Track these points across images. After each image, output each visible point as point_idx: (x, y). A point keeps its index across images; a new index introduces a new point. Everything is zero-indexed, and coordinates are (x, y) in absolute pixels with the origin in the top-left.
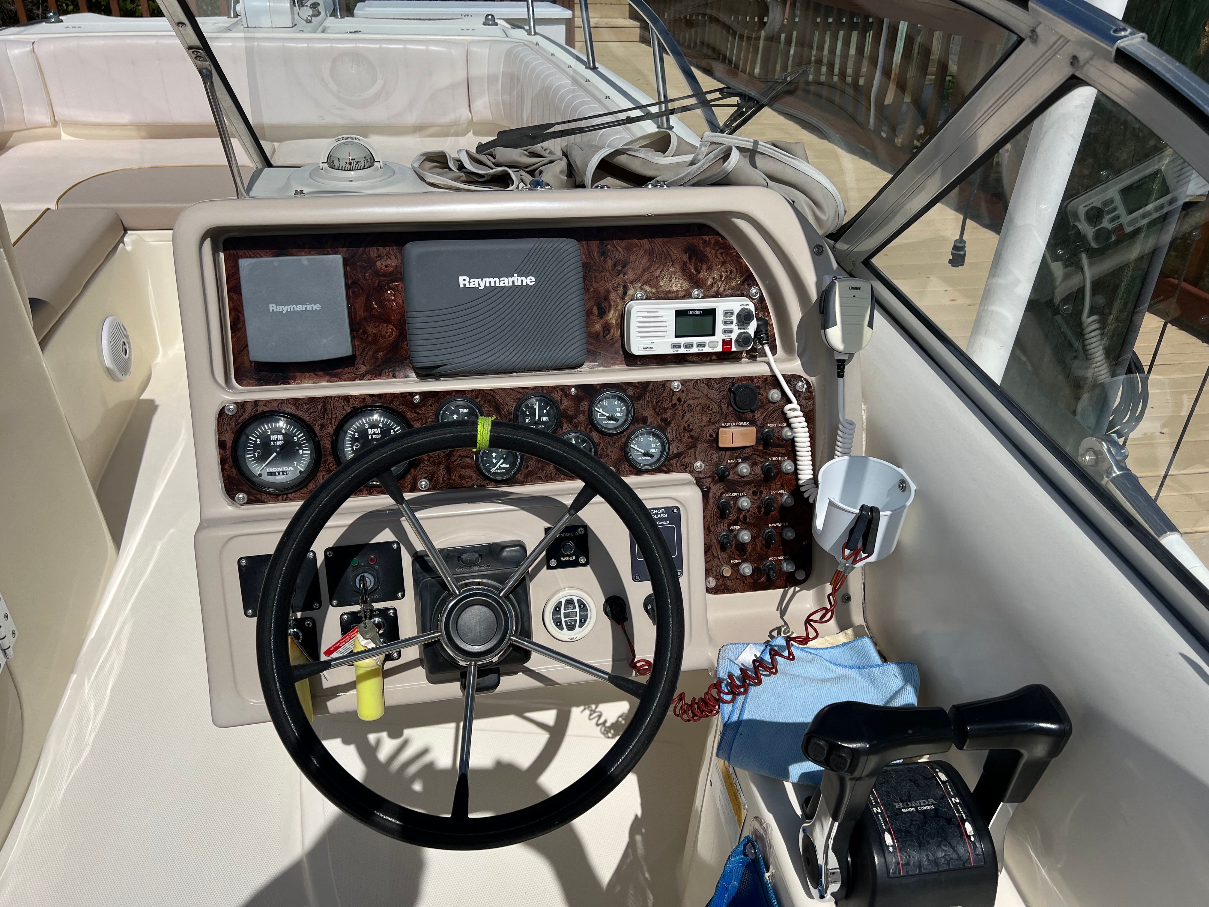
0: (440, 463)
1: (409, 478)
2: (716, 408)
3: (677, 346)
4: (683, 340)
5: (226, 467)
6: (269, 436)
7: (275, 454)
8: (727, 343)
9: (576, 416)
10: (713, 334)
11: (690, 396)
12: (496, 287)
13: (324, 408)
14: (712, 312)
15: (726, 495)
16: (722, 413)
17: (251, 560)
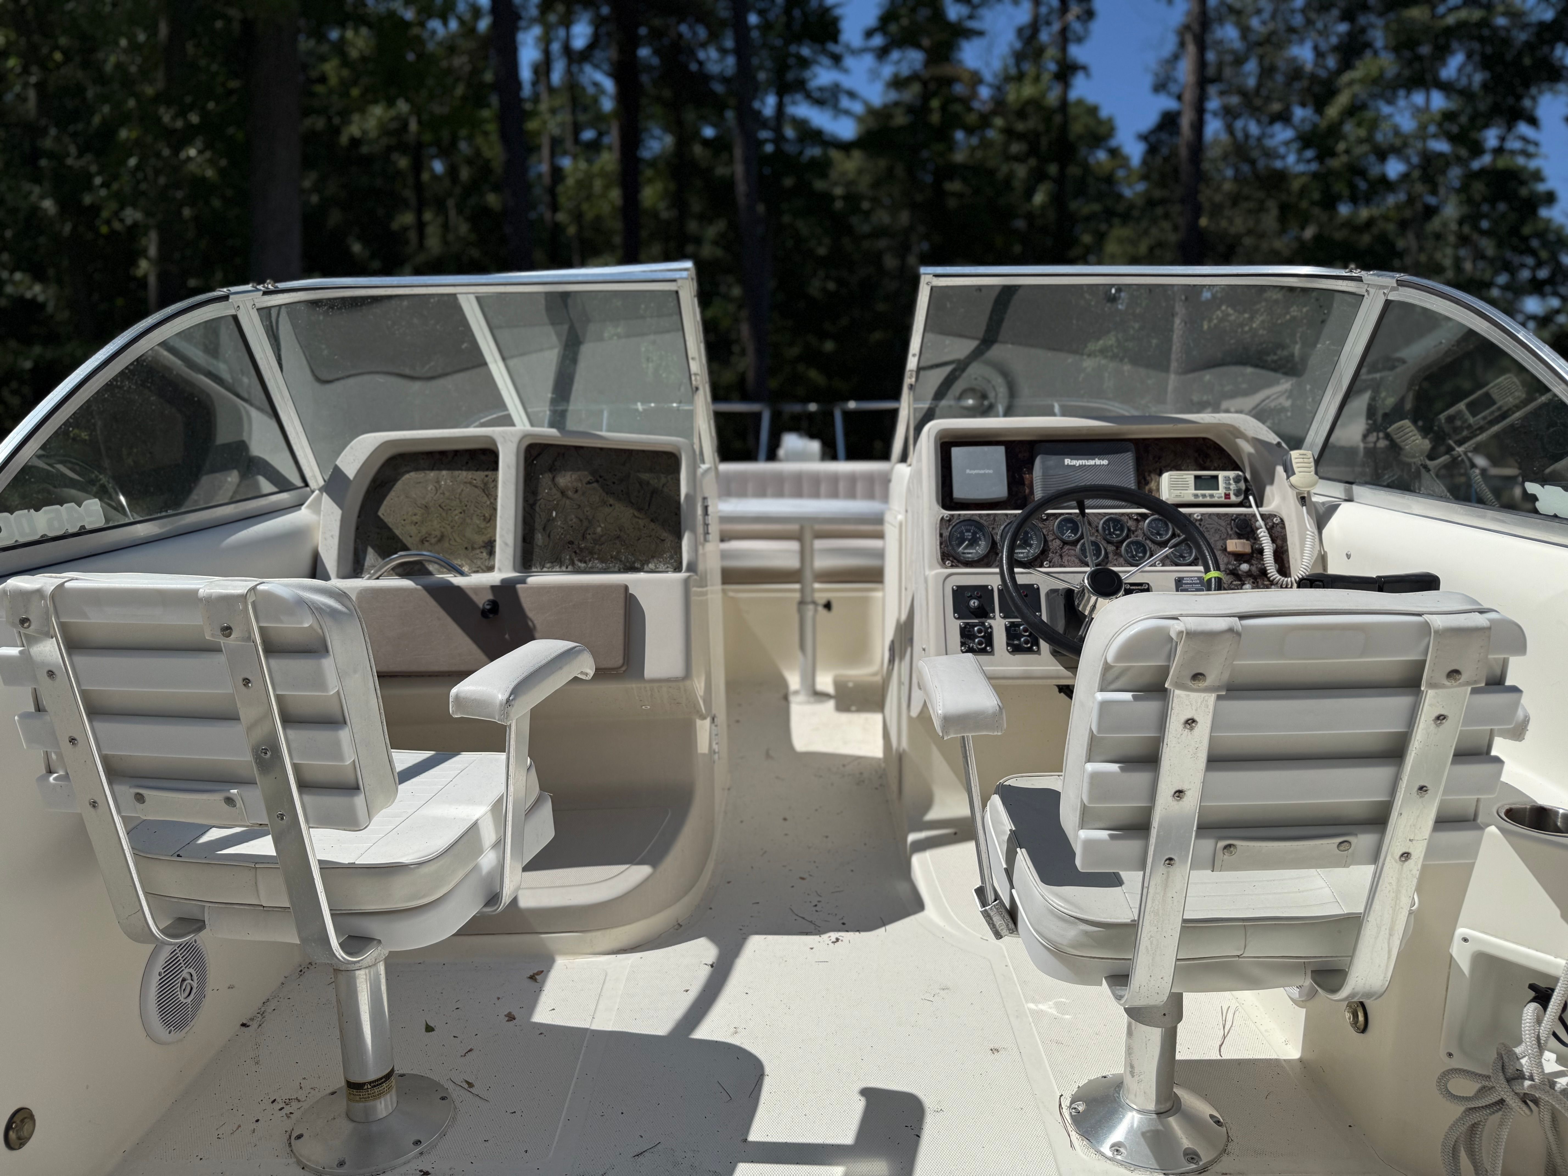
0: (1056, 552)
1: (1039, 560)
2: (1224, 530)
3: (1196, 496)
4: (1199, 492)
5: (942, 546)
6: (964, 533)
7: (967, 542)
8: (1227, 496)
9: (1136, 530)
10: (1218, 489)
11: (1207, 522)
12: (1085, 465)
13: (994, 519)
14: (1216, 478)
15: (1234, 583)
16: (1228, 534)
17: (958, 587)
